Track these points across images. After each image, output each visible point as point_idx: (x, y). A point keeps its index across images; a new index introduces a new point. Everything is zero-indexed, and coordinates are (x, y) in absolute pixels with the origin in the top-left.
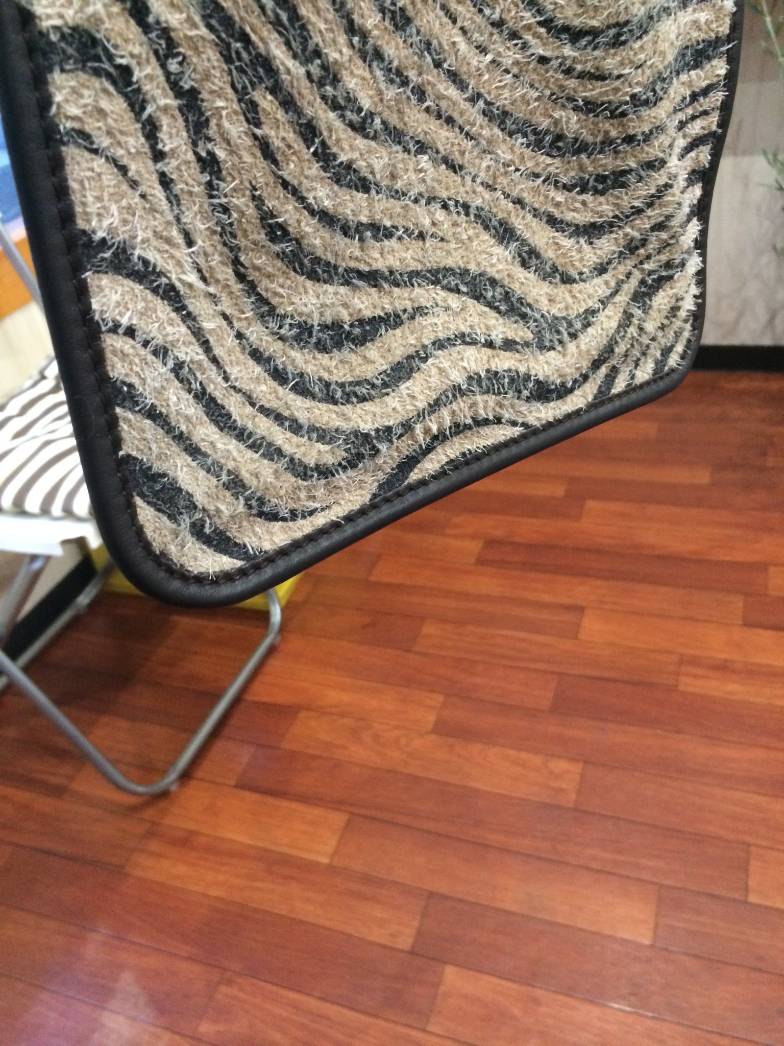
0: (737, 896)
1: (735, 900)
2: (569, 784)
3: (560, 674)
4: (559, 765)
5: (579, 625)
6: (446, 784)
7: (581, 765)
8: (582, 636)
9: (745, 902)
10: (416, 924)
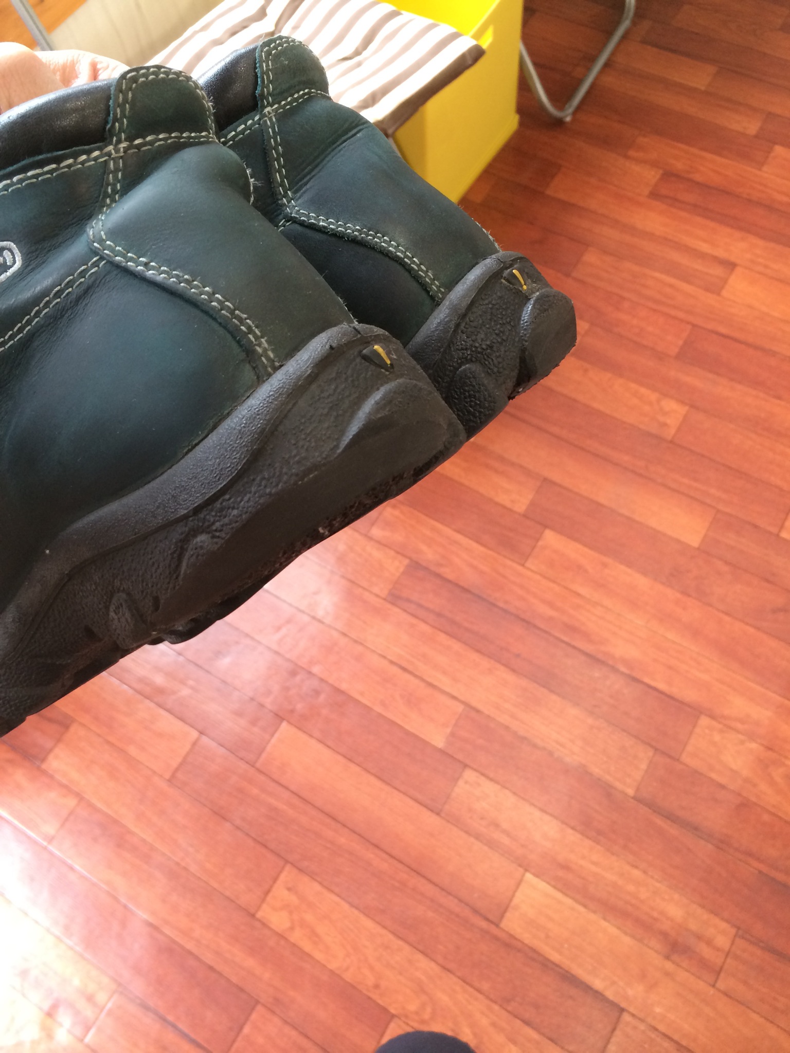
0: (774, 530)
1: (770, 533)
2: (673, 422)
3: (694, 326)
4: (670, 405)
5: (725, 281)
6: (575, 400)
7: (687, 408)
8: (724, 293)
9: (778, 535)
10: (530, 497)
